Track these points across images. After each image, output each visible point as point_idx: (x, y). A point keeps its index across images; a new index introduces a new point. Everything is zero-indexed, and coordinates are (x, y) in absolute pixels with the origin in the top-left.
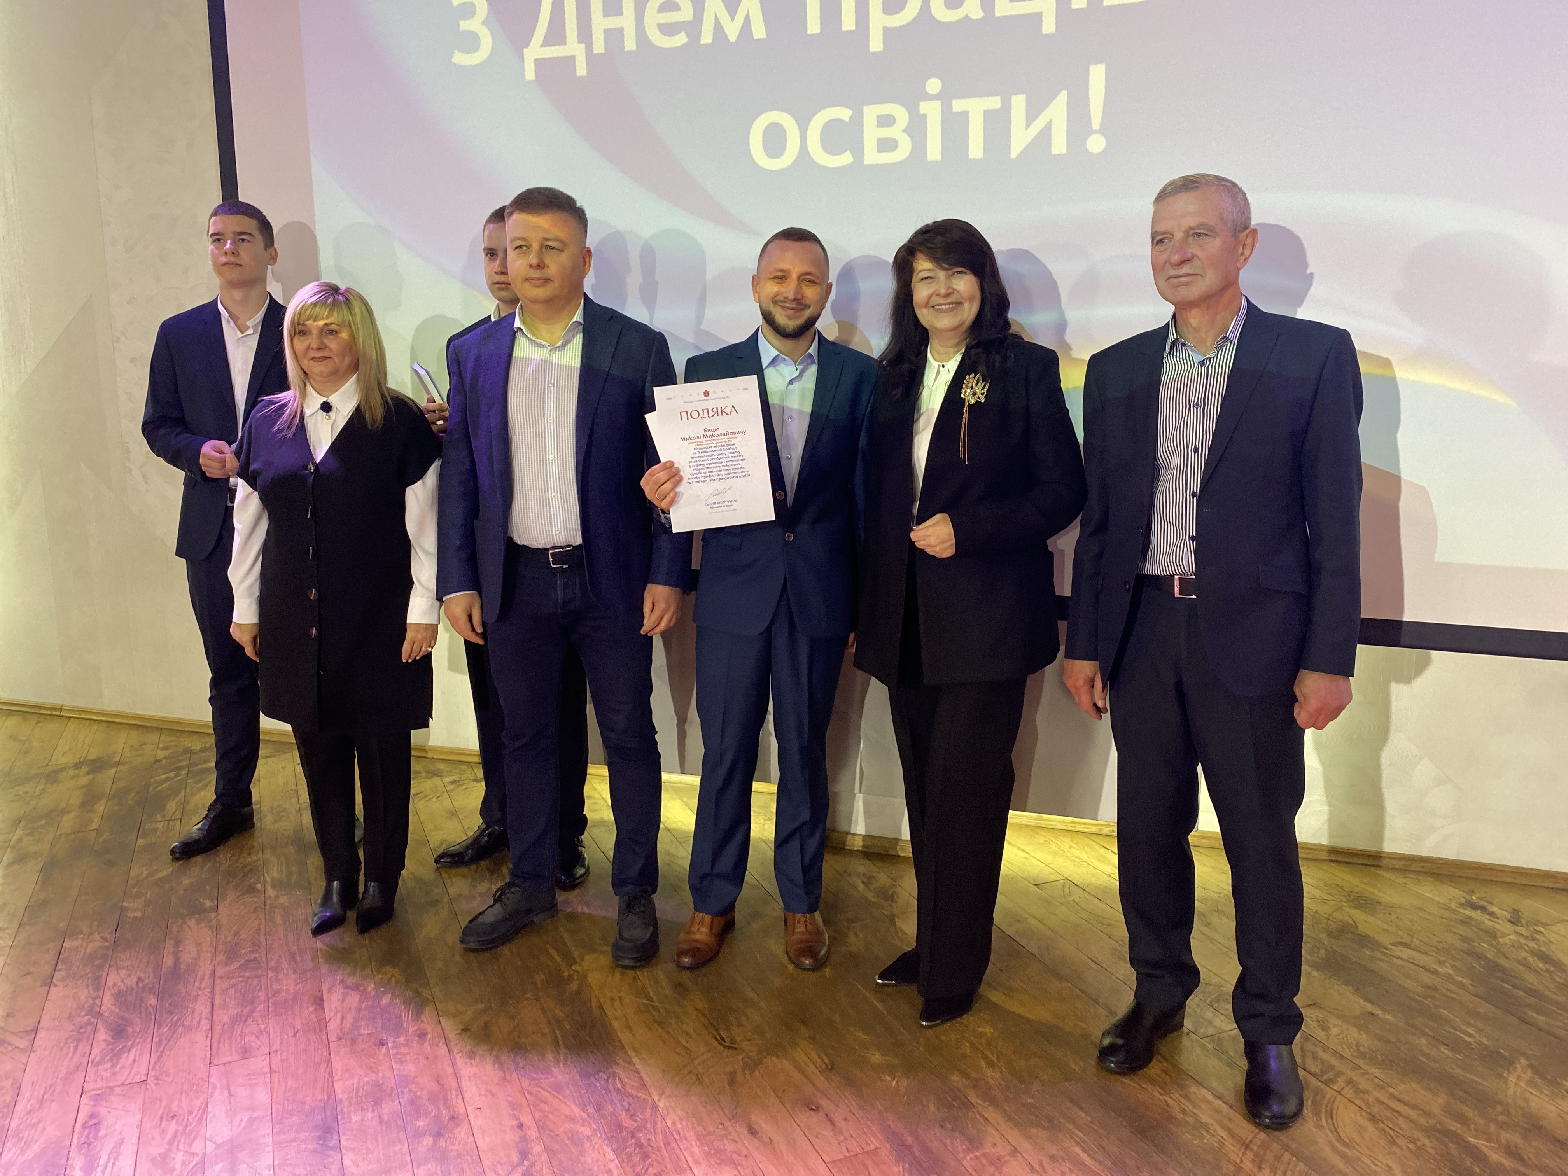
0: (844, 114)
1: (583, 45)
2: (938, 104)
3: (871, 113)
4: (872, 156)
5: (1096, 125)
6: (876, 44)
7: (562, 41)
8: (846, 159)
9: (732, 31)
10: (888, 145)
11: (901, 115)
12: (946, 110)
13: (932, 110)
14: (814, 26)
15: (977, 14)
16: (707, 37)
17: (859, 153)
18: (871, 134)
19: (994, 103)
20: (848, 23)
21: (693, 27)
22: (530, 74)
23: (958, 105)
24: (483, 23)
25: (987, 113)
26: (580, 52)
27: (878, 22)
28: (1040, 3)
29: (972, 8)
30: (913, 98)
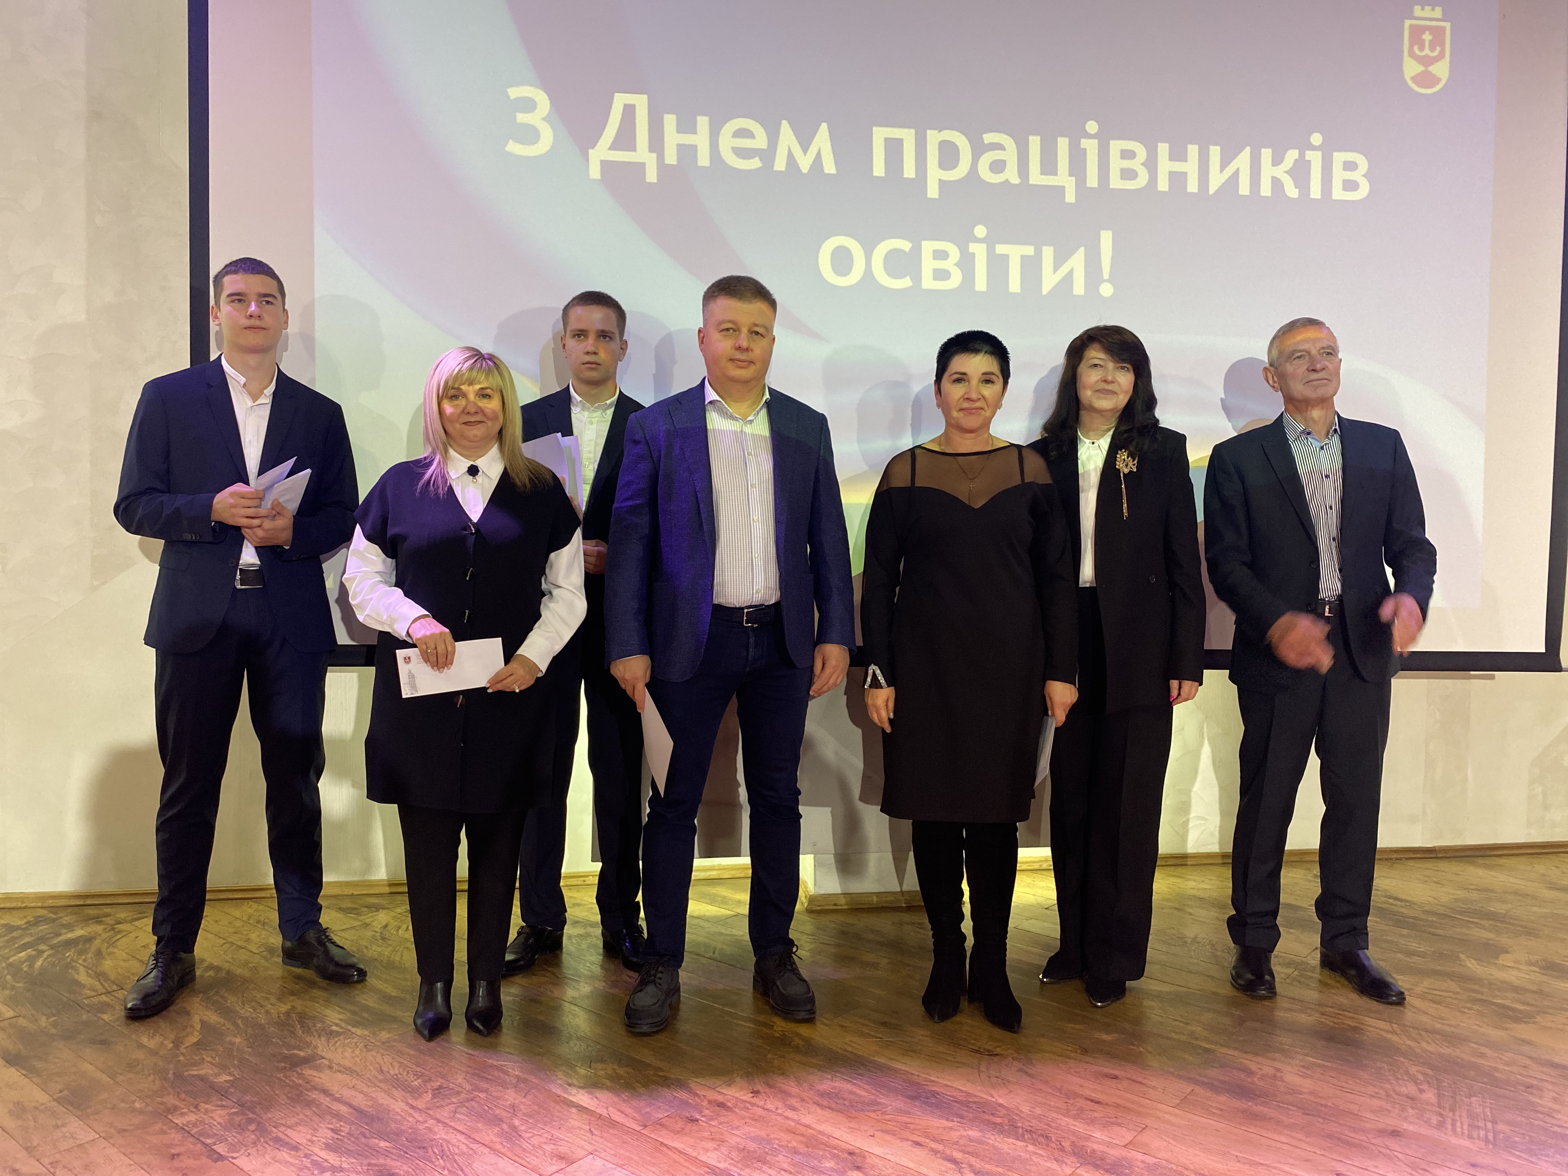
0: (905, 245)
1: (654, 155)
2: (984, 246)
3: (928, 247)
4: (928, 282)
5: (1106, 276)
6: (933, 192)
7: (632, 147)
8: (906, 283)
9: (805, 163)
10: (941, 275)
11: (953, 250)
12: (991, 251)
13: (979, 250)
14: (879, 169)
15: (1015, 180)
16: (780, 164)
17: (917, 278)
18: (928, 265)
19: (1029, 250)
20: (909, 171)
21: (768, 155)
22: (595, 172)
23: (1000, 249)
24: (544, 119)
25: (1024, 258)
26: (650, 160)
27: (935, 175)
28: (1064, 179)
29: (1011, 175)
30: (963, 239)
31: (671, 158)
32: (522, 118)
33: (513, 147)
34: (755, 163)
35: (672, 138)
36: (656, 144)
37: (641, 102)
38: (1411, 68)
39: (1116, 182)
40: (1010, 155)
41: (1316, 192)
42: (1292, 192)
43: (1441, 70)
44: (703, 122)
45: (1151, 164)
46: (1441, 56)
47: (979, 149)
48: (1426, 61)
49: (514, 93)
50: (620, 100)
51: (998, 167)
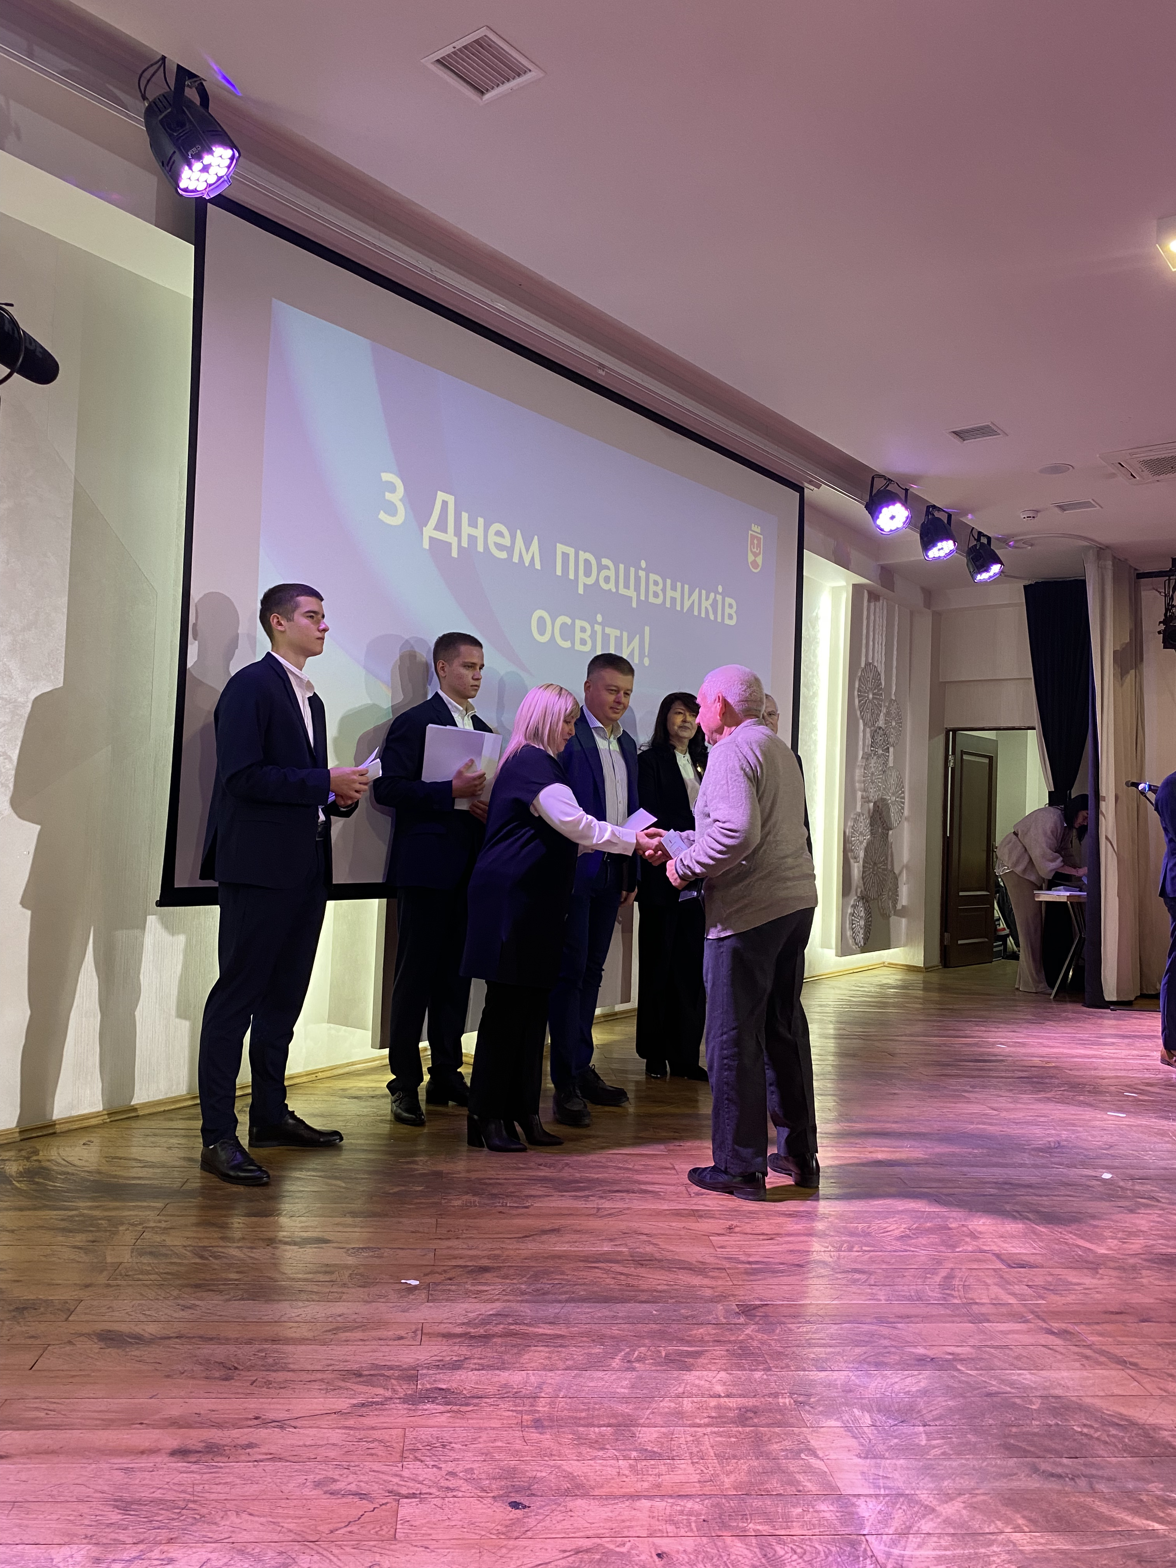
0: (569, 621)
1: (456, 539)
2: (600, 627)
3: (579, 623)
4: (578, 647)
5: (646, 654)
6: (581, 591)
7: (445, 531)
8: (567, 645)
9: (527, 560)
10: (583, 642)
12: (603, 630)
13: (598, 629)
14: (559, 572)
15: (614, 590)
16: (516, 559)
17: (573, 644)
18: (578, 635)
19: (617, 633)
20: (572, 576)
21: (510, 550)
22: (426, 545)
23: (608, 630)
24: (401, 500)
25: (616, 637)
26: (454, 541)
27: (582, 579)
28: (631, 593)
29: (611, 586)
30: (593, 622)
31: (465, 544)
32: (388, 496)
33: (382, 516)
34: (503, 555)
35: (466, 530)
36: (458, 533)
37: (451, 499)
38: (751, 558)
39: (651, 599)
40: (612, 573)
41: (719, 620)
42: (712, 617)
43: (759, 560)
44: (481, 521)
45: (664, 590)
46: (759, 553)
47: (601, 567)
48: (756, 555)
49: (387, 477)
50: (441, 496)
51: (607, 579)
